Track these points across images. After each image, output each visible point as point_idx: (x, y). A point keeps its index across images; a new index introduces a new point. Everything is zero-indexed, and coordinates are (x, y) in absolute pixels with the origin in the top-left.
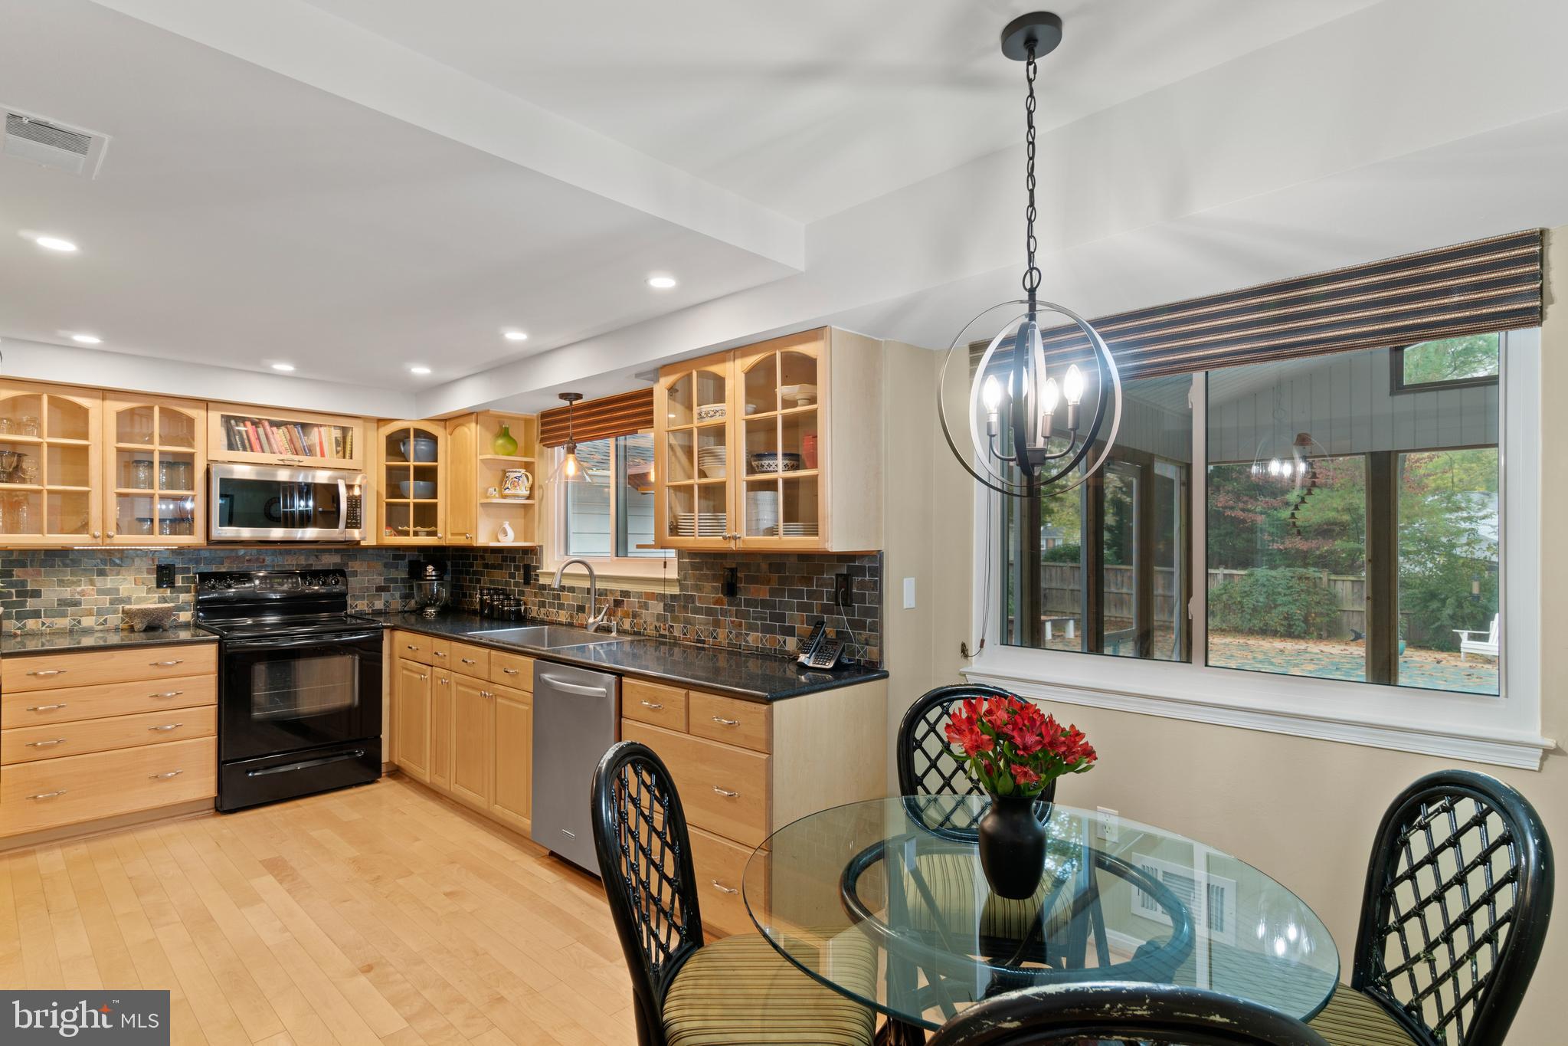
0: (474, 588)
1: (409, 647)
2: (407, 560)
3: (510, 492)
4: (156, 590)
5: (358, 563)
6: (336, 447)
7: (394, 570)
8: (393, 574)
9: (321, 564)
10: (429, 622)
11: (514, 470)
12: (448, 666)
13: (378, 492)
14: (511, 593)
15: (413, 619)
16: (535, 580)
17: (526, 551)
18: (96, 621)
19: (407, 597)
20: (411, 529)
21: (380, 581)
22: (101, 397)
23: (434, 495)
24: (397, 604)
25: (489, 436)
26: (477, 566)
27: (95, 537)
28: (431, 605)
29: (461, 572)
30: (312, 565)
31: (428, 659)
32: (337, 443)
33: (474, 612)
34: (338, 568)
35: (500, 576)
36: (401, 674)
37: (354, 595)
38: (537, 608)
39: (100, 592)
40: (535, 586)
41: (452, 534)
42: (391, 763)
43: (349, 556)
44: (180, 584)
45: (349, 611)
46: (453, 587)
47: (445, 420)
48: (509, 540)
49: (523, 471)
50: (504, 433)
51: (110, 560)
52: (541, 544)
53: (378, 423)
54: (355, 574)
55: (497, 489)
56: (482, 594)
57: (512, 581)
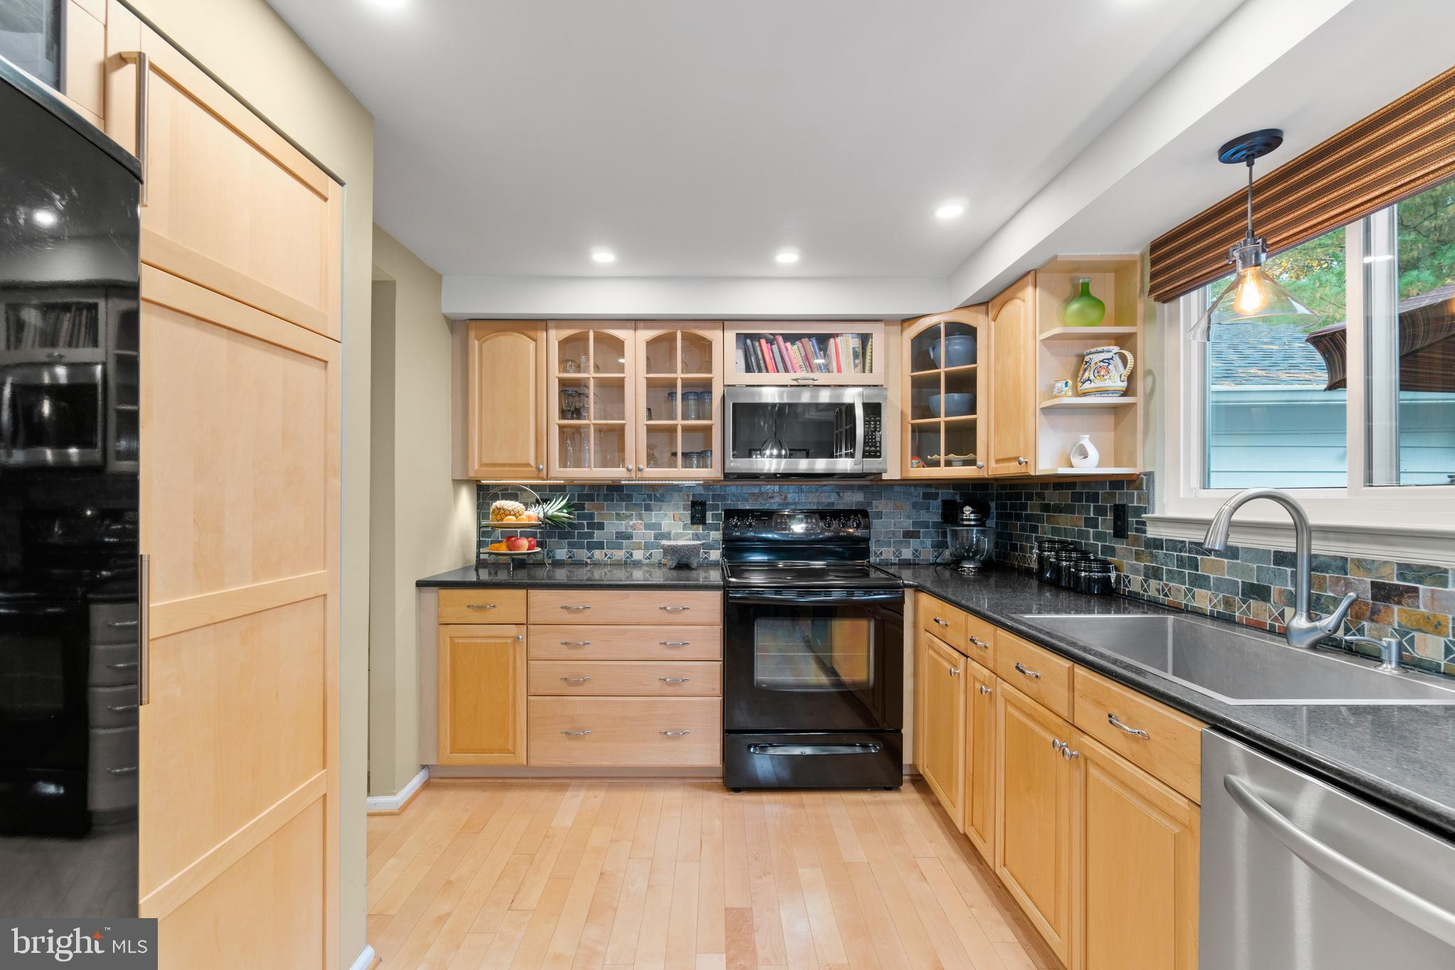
0: (1028, 539)
1: (936, 620)
2: (940, 500)
3: (1093, 385)
4: (690, 526)
5: (883, 502)
6: (854, 360)
7: (924, 511)
8: (924, 516)
9: (843, 503)
10: (964, 581)
11: (1099, 349)
12: (991, 666)
13: (902, 412)
14: (1090, 549)
15: (947, 574)
16: (1137, 530)
17: (1117, 483)
18: (644, 554)
19: (940, 546)
20: (942, 458)
21: (908, 524)
22: (634, 327)
23: (972, 409)
24: (928, 554)
25: (1055, 304)
26: (1033, 508)
27: (629, 470)
28: (969, 559)
29: (1009, 516)
30: (833, 503)
31: (962, 644)
32: (856, 356)
33: (1028, 572)
34: (861, 508)
35: (1070, 523)
36: (927, 654)
37: (878, 541)
38: (1141, 578)
39: (648, 527)
40: (1136, 541)
41: (998, 461)
42: (914, 766)
43: (873, 494)
44: (711, 522)
45: (872, 560)
46: (999, 535)
47: (986, 303)
48: (1090, 464)
49: (1116, 349)
50: (1083, 292)
51: (653, 495)
52: (1148, 470)
53: (902, 325)
54: (879, 515)
55: (1070, 383)
56: (1041, 549)
57: (1091, 530)
